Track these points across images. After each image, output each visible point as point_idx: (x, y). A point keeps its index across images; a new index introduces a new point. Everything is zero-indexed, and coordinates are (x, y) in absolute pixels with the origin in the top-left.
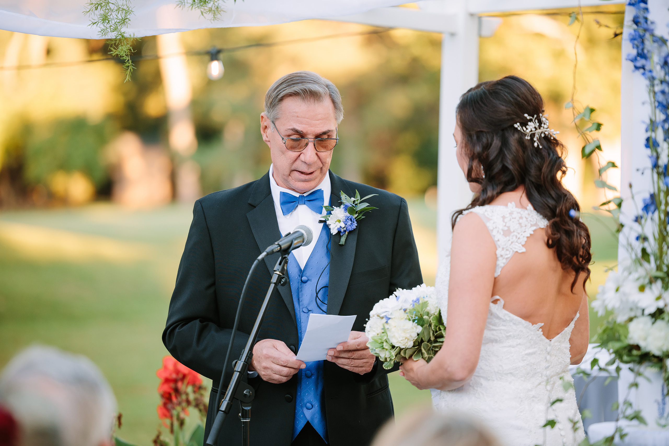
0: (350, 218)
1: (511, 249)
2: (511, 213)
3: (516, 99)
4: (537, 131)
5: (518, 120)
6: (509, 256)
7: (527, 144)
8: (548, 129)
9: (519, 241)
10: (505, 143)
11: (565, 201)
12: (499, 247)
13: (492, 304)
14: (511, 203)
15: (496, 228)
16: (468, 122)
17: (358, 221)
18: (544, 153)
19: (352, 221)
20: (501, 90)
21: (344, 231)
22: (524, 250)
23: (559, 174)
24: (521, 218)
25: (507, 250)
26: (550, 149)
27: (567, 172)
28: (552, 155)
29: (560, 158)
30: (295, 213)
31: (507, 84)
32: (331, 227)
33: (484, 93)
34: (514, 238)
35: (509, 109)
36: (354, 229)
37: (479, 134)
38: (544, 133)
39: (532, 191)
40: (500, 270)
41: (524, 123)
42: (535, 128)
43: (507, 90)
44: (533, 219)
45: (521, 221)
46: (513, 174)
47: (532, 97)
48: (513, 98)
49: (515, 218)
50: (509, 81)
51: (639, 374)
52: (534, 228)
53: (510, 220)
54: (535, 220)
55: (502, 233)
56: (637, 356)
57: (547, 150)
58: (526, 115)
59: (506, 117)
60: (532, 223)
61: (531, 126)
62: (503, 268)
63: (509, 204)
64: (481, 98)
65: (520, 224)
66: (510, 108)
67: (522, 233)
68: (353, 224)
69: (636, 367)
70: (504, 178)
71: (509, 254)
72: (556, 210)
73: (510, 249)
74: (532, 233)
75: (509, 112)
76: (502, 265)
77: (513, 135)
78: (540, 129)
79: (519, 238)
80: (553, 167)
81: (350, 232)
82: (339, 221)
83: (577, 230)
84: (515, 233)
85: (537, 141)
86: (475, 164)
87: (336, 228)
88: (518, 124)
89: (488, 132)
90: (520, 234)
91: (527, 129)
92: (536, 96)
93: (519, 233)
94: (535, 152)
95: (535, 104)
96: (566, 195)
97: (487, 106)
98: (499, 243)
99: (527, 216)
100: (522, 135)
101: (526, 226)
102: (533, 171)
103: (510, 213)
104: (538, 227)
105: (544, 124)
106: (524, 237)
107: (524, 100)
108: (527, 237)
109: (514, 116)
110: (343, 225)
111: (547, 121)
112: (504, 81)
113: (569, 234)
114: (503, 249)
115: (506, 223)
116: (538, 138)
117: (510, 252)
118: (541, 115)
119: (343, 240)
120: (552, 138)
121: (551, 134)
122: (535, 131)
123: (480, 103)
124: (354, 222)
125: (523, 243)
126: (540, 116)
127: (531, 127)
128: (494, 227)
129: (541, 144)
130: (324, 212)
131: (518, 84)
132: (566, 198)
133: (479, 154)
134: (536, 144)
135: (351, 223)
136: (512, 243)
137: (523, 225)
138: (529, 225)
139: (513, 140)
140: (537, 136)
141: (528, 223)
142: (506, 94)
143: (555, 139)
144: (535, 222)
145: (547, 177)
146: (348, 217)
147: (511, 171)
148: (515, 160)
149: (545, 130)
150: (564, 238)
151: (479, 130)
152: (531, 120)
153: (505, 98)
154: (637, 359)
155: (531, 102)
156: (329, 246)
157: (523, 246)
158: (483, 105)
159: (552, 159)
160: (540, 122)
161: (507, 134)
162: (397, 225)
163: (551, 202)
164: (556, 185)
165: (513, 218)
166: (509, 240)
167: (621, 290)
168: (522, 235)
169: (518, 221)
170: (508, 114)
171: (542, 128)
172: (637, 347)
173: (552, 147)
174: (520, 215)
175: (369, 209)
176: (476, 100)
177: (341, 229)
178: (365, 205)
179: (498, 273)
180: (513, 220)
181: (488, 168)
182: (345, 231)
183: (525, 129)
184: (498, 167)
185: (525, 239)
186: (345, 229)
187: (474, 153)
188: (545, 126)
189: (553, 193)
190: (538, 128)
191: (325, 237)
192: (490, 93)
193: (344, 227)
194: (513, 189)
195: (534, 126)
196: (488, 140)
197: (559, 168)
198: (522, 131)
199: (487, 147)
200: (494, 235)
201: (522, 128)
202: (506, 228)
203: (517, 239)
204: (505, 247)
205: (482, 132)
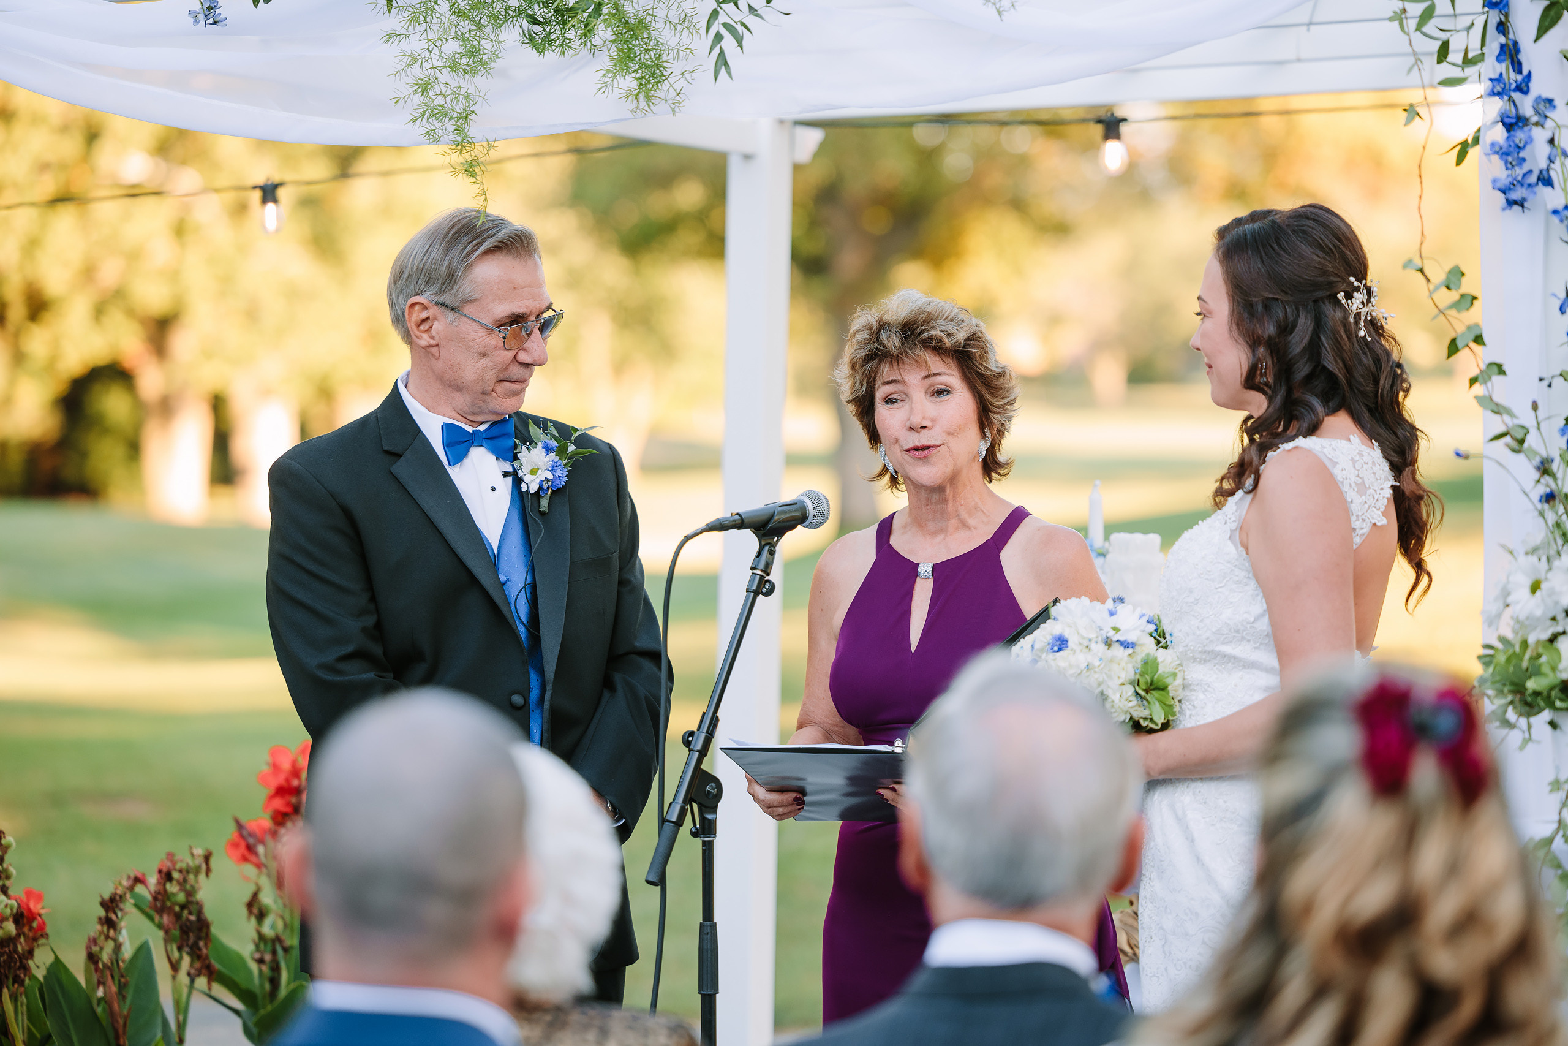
1: (1369, 519)
2: (1360, 455)
3: (1339, 248)
4: (1364, 309)
5: (1344, 286)
6: (1365, 531)
7: (1351, 329)
8: (1382, 309)
10: (1320, 323)
12: (1354, 514)
15: (1346, 479)
18: (1376, 351)
21: (547, 488)
22: (1384, 521)
24: (1374, 464)
25: (1363, 520)
33: (1280, 230)
34: (1370, 499)
35: (1329, 264)
36: (563, 485)
37: (1269, 304)
38: (1371, 314)
42: (1362, 302)
43: (1323, 230)
45: (1374, 469)
48: (1334, 246)
49: (1367, 463)
53: (1363, 466)
55: (1355, 489)
61: (1358, 299)
66: (1328, 261)
71: (1366, 527)
73: (1366, 519)
74: (1391, 492)
75: (1328, 269)
76: (1355, 547)
77: (1335, 311)
81: (557, 491)
84: (1372, 491)
85: (1363, 327)
87: (537, 481)
88: (1343, 294)
89: (1287, 302)
90: (1377, 493)
91: (1352, 304)
93: (1375, 491)
98: (1352, 506)
103: (1358, 454)
107: (1351, 251)
108: (1388, 499)
109: (1337, 279)
112: (1315, 214)
114: (1359, 516)
116: (1365, 321)
117: (1366, 524)
119: (544, 503)
121: (1384, 320)
122: (1362, 308)
125: (1383, 509)
127: (1358, 301)
129: (1368, 333)
135: (561, 473)
136: (1369, 507)
139: (1335, 320)
140: (1363, 318)
141: (1383, 474)
142: (1323, 237)
148: (1340, 356)
149: (1372, 308)
152: (1357, 289)
153: (1321, 243)
157: (1383, 513)
160: (1369, 294)
161: (1323, 308)
170: (1326, 273)
171: (1369, 305)
174: (1371, 459)
176: (1265, 242)
177: (544, 483)
180: (1365, 466)
186: (550, 484)
190: (1365, 304)
196: (1287, 317)
198: (1347, 307)
199: (1286, 328)
200: (1346, 492)
201: (1347, 301)
202: (1359, 481)
203: (1374, 502)
204: (1360, 514)
205: (1277, 299)
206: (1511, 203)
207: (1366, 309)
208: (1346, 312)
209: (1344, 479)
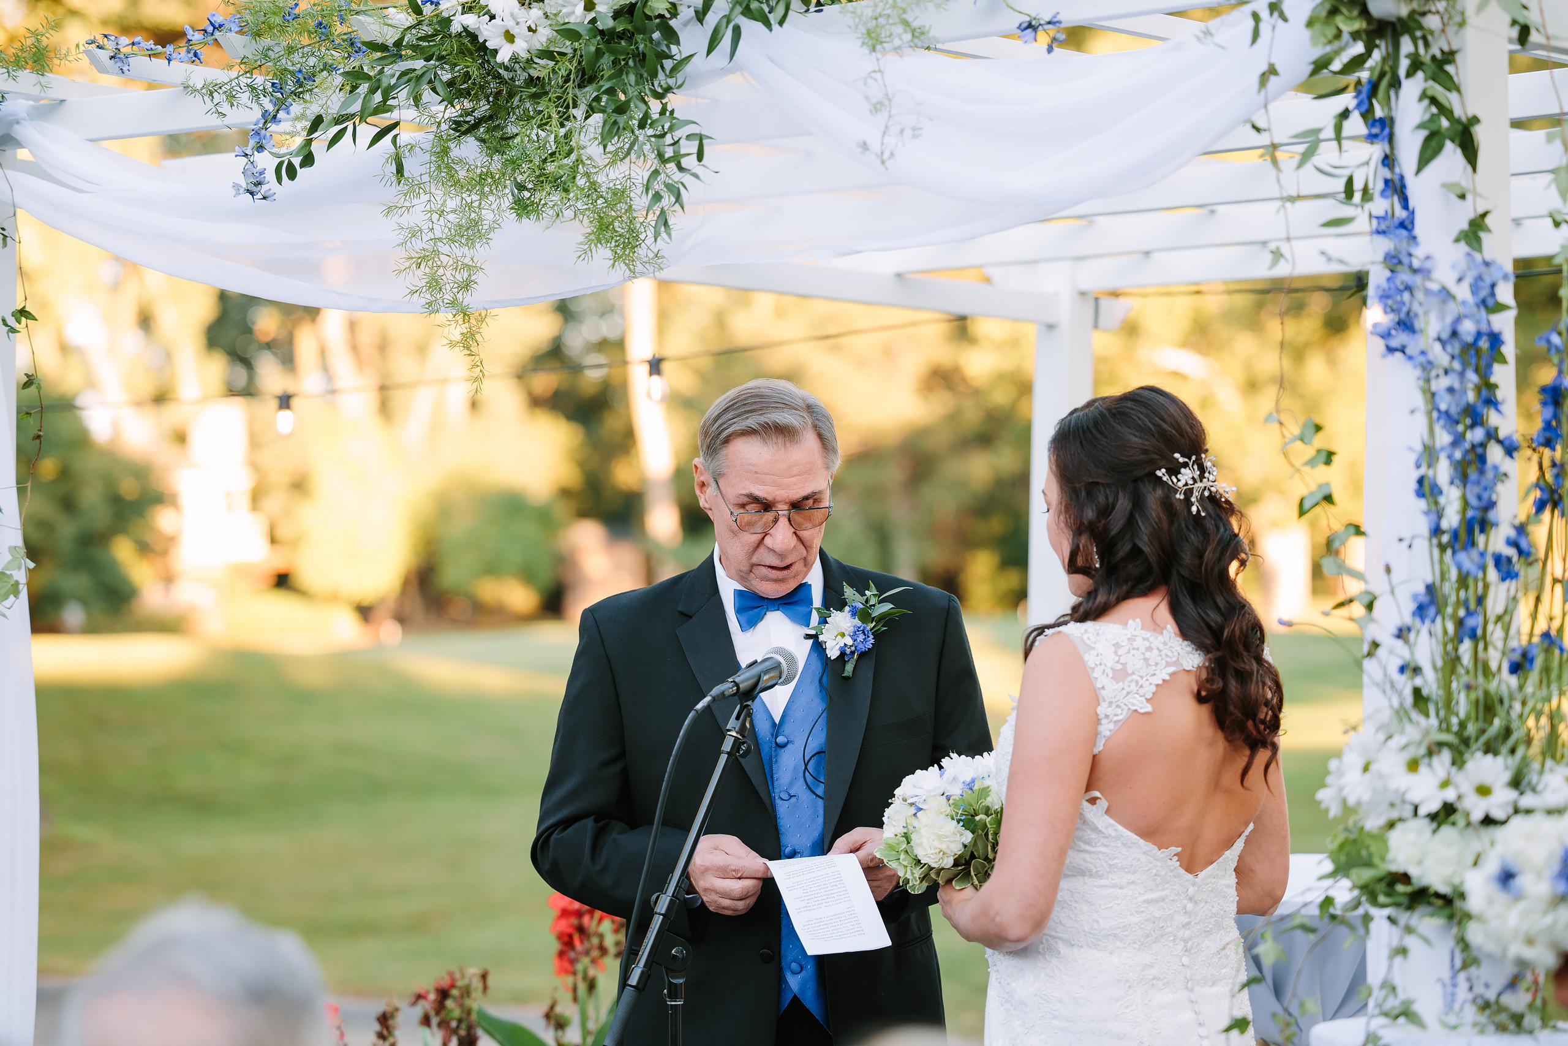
0: (861, 629)
1: (1125, 704)
2: (1131, 640)
3: (1159, 426)
4: (1196, 485)
5: (1163, 463)
6: (1120, 717)
7: (1179, 507)
8: (1216, 483)
9: (1142, 691)
10: (1138, 503)
11: (1241, 617)
12: (1104, 701)
13: (1086, 804)
14: (1134, 620)
15: (1101, 664)
16: (1071, 466)
17: (876, 635)
18: (1210, 525)
19: (865, 635)
20: (1133, 409)
21: (851, 652)
22: (1149, 708)
23: (1233, 567)
24: (1149, 649)
25: (1118, 706)
26: (1221, 518)
27: (1247, 563)
28: (1222, 530)
29: (1236, 535)
30: (761, 626)
31: (1143, 400)
32: (828, 645)
33: (1102, 414)
34: (1134, 684)
35: (1146, 443)
36: (869, 649)
37: (1091, 488)
38: (1209, 489)
39: (1180, 595)
40: (1103, 741)
41: (1174, 471)
42: (1193, 478)
43: (1143, 410)
44: (1173, 652)
45: (1148, 654)
46: (1149, 563)
47: (1188, 424)
48: (1154, 424)
49: (1138, 649)
50: (1146, 393)
51: (1409, 930)
52: (1172, 669)
53: (1129, 652)
54: (1176, 654)
55: (1111, 675)
56: (1405, 894)
57: (1215, 520)
58: (1177, 455)
59: (1142, 457)
60: (1168, 660)
61: (1187, 475)
62: (1108, 739)
63: (1130, 622)
64: (1096, 424)
65: (1146, 660)
66: (1147, 440)
67: (1148, 677)
68: (867, 639)
69: (1404, 917)
70: (1134, 569)
71: (1121, 714)
72: (1222, 634)
73: (1122, 705)
74: (1167, 678)
75: (1146, 448)
76: (1108, 734)
77: (1154, 490)
78: (1201, 481)
79: (1141, 686)
80: (1223, 551)
81: (862, 655)
82: (843, 635)
83: (1258, 672)
84: (1135, 677)
85: (1196, 503)
86: (1083, 540)
87: (838, 647)
88: (1163, 470)
89: (1108, 484)
90: (1145, 679)
91: (1179, 480)
92: (1194, 423)
93: (1142, 677)
94: (1193, 523)
95: (1193, 436)
96: (1244, 606)
97: (1106, 437)
98: (1103, 692)
99: (1161, 647)
100: (1169, 490)
101: (1157, 664)
102: (1187, 557)
103: (1128, 639)
104: (1182, 669)
105: (1209, 473)
106: (1151, 684)
107: (1174, 428)
108: (1157, 685)
109: (1157, 457)
110: (850, 642)
111: (1215, 469)
112: (1138, 395)
113: (1243, 677)
114: (1110, 703)
115: (1120, 656)
116: (1199, 497)
117: (1122, 710)
118: (1203, 456)
119: (849, 668)
120: (1223, 500)
121: (1221, 491)
122: (1193, 484)
123: (1094, 431)
124: (868, 637)
125: (1149, 696)
126: (1201, 458)
127: (1186, 477)
128: (1098, 663)
129: (1205, 509)
130: (815, 618)
131: (1161, 399)
132: (1243, 612)
133: (1091, 523)
134: (1194, 509)
135: (864, 637)
136: (1128, 693)
137: (1152, 662)
138: (1164, 663)
139: (1153, 499)
140: (1197, 494)
141: (1162, 659)
142: (1142, 416)
143: (1227, 502)
144: (1174, 659)
145: (1212, 570)
146: (859, 628)
147: (1147, 558)
148: (1155, 535)
149: (1211, 484)
150: (1233, 684)
151: (1091, 480)
152: (1185, 465)
153: (1140, 422)
154: (1404, 900)
155: (1187, 433)
156: (824, 679)
157: (1148, 700)
158: (1098, 435)
159: (1222, 537)
160: (1202, 469)
161: (1142, 487)
162: (944, 642)
163: (1214, 617)
164: (1226, 585)
165: (1134, 649)
166: (1123, 689)
167: (1373, 768)
168: (1147, 680)
169: (1143, 654)
170: (1145, 452)
171: (1205, 480)
172: (1405, 878)
173: (1223, 516)
174: (1147, 644)
175: (895, 613)
176: (1085, 427)
177: (846, 648)
178: (887, 607)
179: (1099, 747)
180: (1132, 652)
181: (1106, 551)
182: (853, 653)
183: (1175, 480)
184: (1124, 549)
185: (1153, 689)
186: (853, 648)
187: (1082, 523)
188: (1211, 478)
189: (1220, 601)
190: (1198, 480)
191: (817, 666)
192: (1113, 415)
193: (852, 646)
194: (1145, 593)
195: (1191, 476)
196: (1107, 499)
197: (1234, 556)
198: (1171, 483)
199: (1106, 511)
200: (1097, 679)
201: (1170, 478)
202: (1119, 667)
203: (1137, 688)
204: (1114, 700)
205: (1097, 483)
206: (1391, 350)
207: (1199, 484)
208: (1172, 490)
209: (1096, 665)
